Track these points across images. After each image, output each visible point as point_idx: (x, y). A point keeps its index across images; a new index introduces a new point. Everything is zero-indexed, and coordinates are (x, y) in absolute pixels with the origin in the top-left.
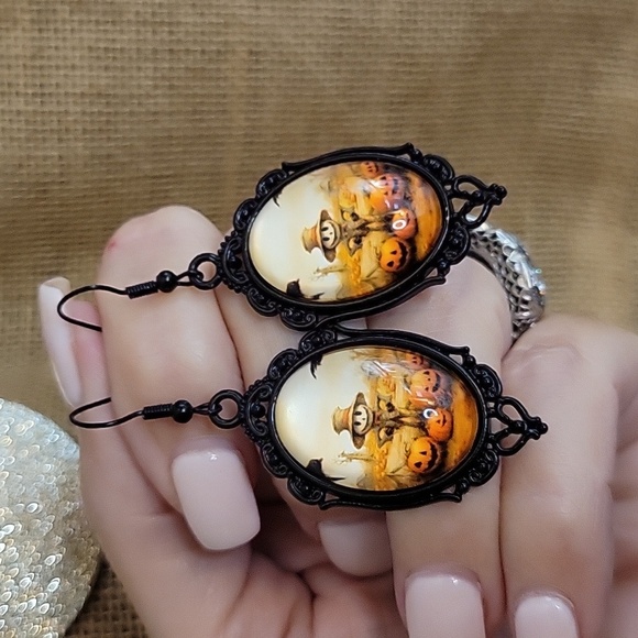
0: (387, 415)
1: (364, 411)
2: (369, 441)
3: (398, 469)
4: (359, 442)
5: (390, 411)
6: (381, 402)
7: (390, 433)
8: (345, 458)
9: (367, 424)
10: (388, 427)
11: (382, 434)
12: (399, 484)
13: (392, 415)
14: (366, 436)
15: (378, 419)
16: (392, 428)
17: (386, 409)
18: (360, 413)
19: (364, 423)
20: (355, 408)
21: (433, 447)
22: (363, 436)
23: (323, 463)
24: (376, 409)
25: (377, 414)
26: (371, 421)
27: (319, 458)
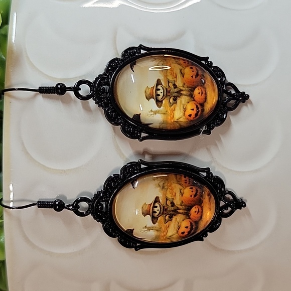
0: (173, 90)
1: (161, 88)
2: (165, 104)
3: (180, 118)
4: (159, 105)
5: (175, 88)
6: (170, 84)
7: (175, 100)
8: (152, 113)
9: (164, 95)
10: (174, 96)
11: (171, 100)
12: (180, 125)
13: (176, 90)
14: (163, 101)
15: (169, 92)
16: (177, 97)
17: (170, 205)
18: (159, 90)
19: (161, 95)
20: (156, 87)
21: (197, 106)
22: (162, 101)
23: (141, 116)
24: (167, 87)
25: (168, 90)
26: (165, 93)
27: (139, 113)
